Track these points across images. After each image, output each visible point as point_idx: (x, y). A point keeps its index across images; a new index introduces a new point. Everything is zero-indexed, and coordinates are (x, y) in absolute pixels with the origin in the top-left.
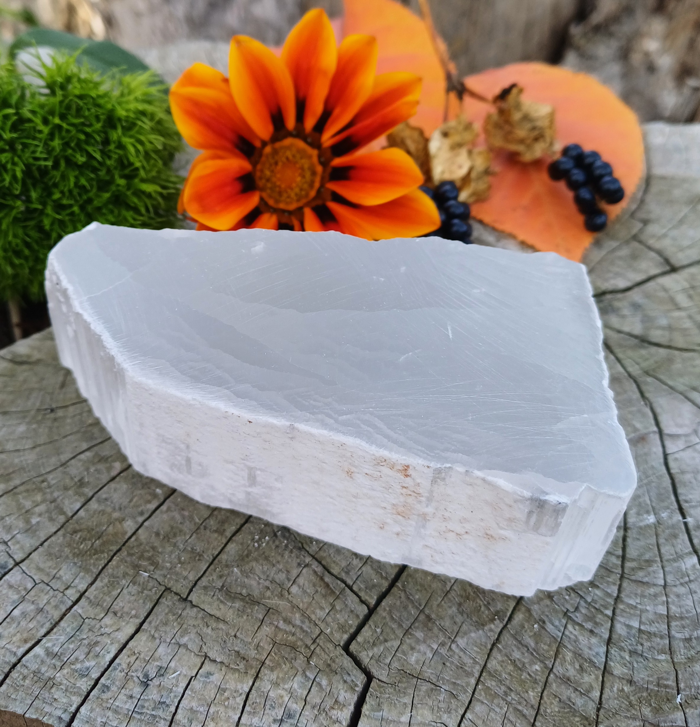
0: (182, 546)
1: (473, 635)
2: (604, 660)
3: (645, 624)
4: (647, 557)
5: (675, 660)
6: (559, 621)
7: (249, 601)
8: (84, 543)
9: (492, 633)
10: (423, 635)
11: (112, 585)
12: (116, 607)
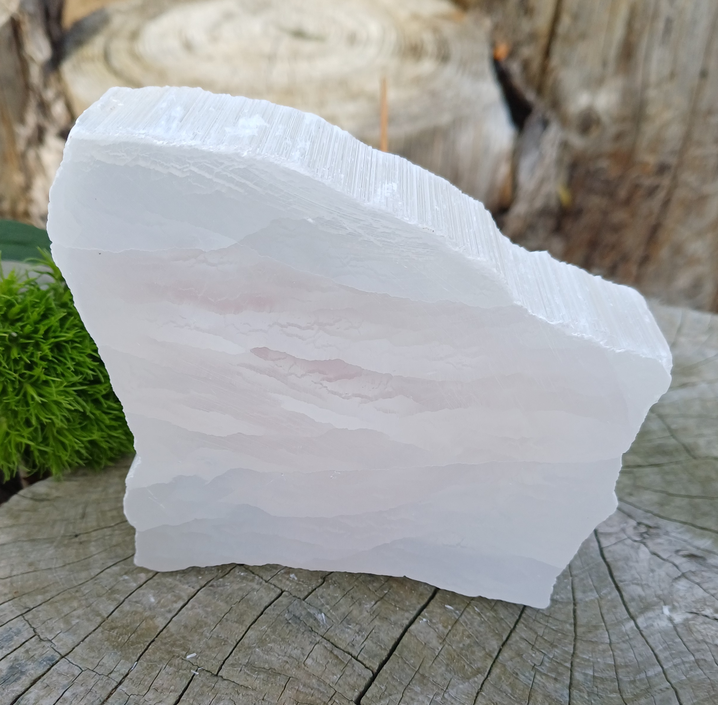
0: (208, 634)
1: (461, 686)
2: (568, 699)
3: (597, 672)
4: (594, 622)
5: (624, 697)
6: (529, 674)
7: (272, 673)
8: (121, 637)
9: (476, 684)
10: (420, 689)
11: (151, 668)
12: (156, 685)
